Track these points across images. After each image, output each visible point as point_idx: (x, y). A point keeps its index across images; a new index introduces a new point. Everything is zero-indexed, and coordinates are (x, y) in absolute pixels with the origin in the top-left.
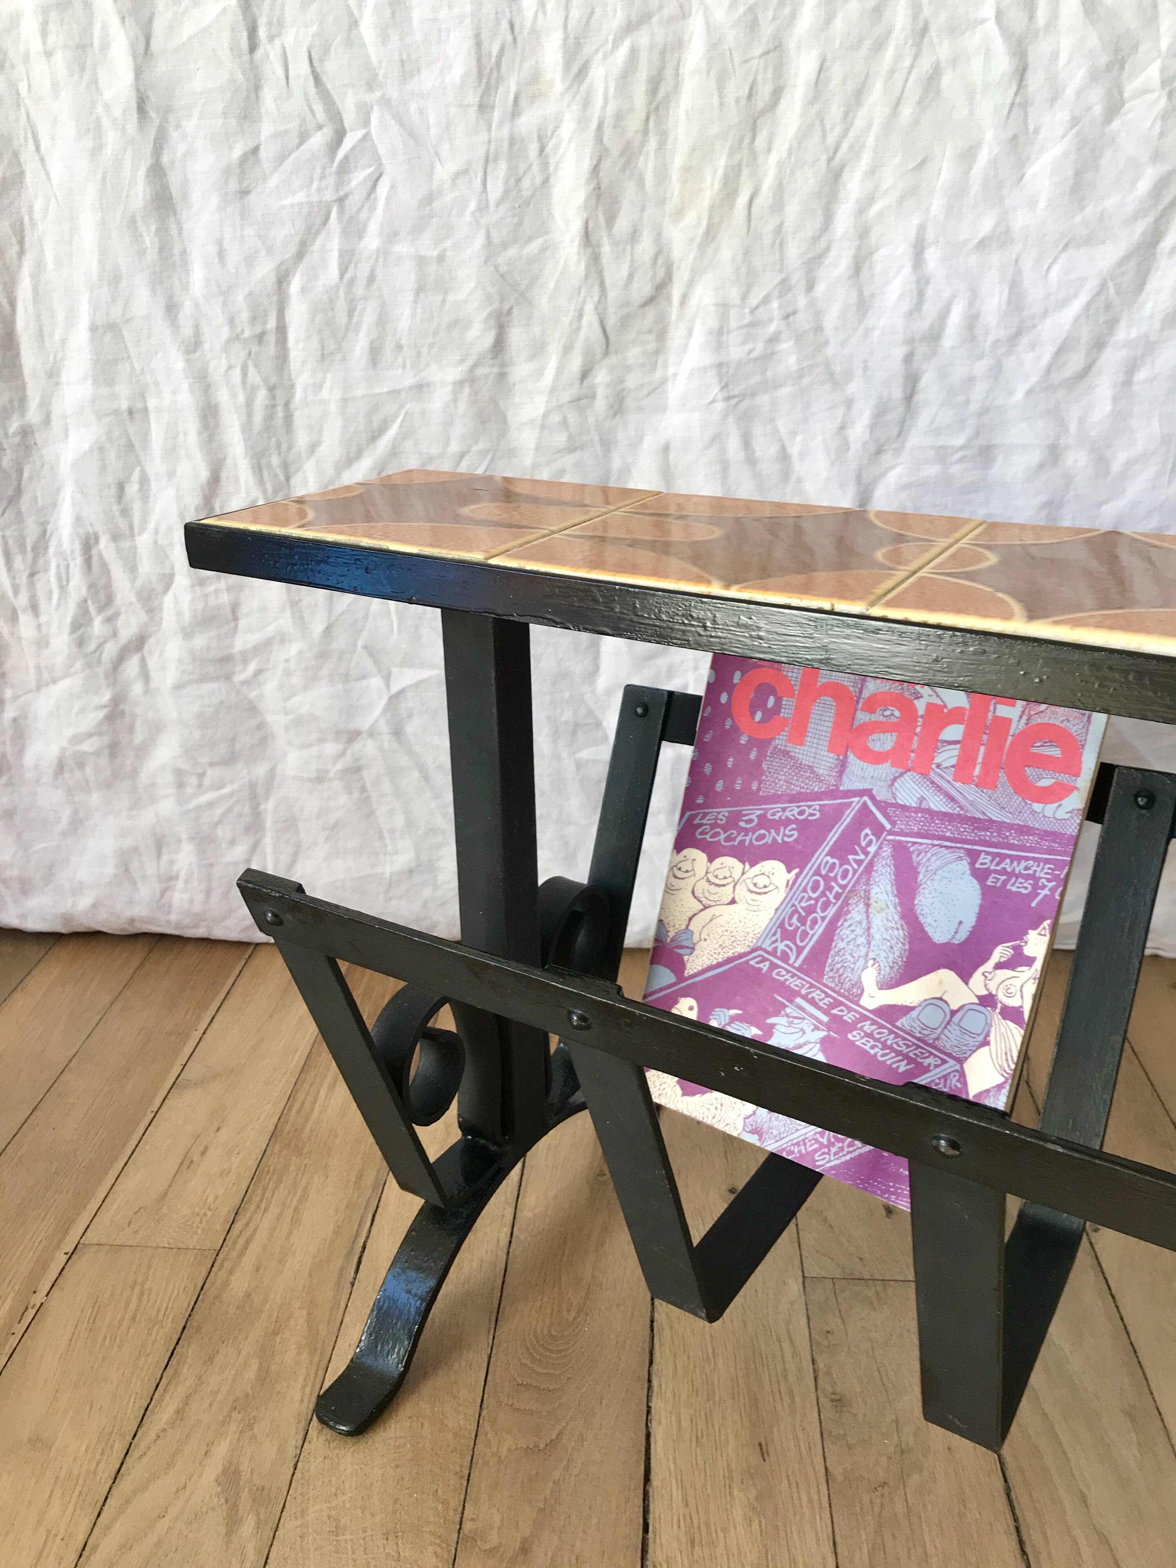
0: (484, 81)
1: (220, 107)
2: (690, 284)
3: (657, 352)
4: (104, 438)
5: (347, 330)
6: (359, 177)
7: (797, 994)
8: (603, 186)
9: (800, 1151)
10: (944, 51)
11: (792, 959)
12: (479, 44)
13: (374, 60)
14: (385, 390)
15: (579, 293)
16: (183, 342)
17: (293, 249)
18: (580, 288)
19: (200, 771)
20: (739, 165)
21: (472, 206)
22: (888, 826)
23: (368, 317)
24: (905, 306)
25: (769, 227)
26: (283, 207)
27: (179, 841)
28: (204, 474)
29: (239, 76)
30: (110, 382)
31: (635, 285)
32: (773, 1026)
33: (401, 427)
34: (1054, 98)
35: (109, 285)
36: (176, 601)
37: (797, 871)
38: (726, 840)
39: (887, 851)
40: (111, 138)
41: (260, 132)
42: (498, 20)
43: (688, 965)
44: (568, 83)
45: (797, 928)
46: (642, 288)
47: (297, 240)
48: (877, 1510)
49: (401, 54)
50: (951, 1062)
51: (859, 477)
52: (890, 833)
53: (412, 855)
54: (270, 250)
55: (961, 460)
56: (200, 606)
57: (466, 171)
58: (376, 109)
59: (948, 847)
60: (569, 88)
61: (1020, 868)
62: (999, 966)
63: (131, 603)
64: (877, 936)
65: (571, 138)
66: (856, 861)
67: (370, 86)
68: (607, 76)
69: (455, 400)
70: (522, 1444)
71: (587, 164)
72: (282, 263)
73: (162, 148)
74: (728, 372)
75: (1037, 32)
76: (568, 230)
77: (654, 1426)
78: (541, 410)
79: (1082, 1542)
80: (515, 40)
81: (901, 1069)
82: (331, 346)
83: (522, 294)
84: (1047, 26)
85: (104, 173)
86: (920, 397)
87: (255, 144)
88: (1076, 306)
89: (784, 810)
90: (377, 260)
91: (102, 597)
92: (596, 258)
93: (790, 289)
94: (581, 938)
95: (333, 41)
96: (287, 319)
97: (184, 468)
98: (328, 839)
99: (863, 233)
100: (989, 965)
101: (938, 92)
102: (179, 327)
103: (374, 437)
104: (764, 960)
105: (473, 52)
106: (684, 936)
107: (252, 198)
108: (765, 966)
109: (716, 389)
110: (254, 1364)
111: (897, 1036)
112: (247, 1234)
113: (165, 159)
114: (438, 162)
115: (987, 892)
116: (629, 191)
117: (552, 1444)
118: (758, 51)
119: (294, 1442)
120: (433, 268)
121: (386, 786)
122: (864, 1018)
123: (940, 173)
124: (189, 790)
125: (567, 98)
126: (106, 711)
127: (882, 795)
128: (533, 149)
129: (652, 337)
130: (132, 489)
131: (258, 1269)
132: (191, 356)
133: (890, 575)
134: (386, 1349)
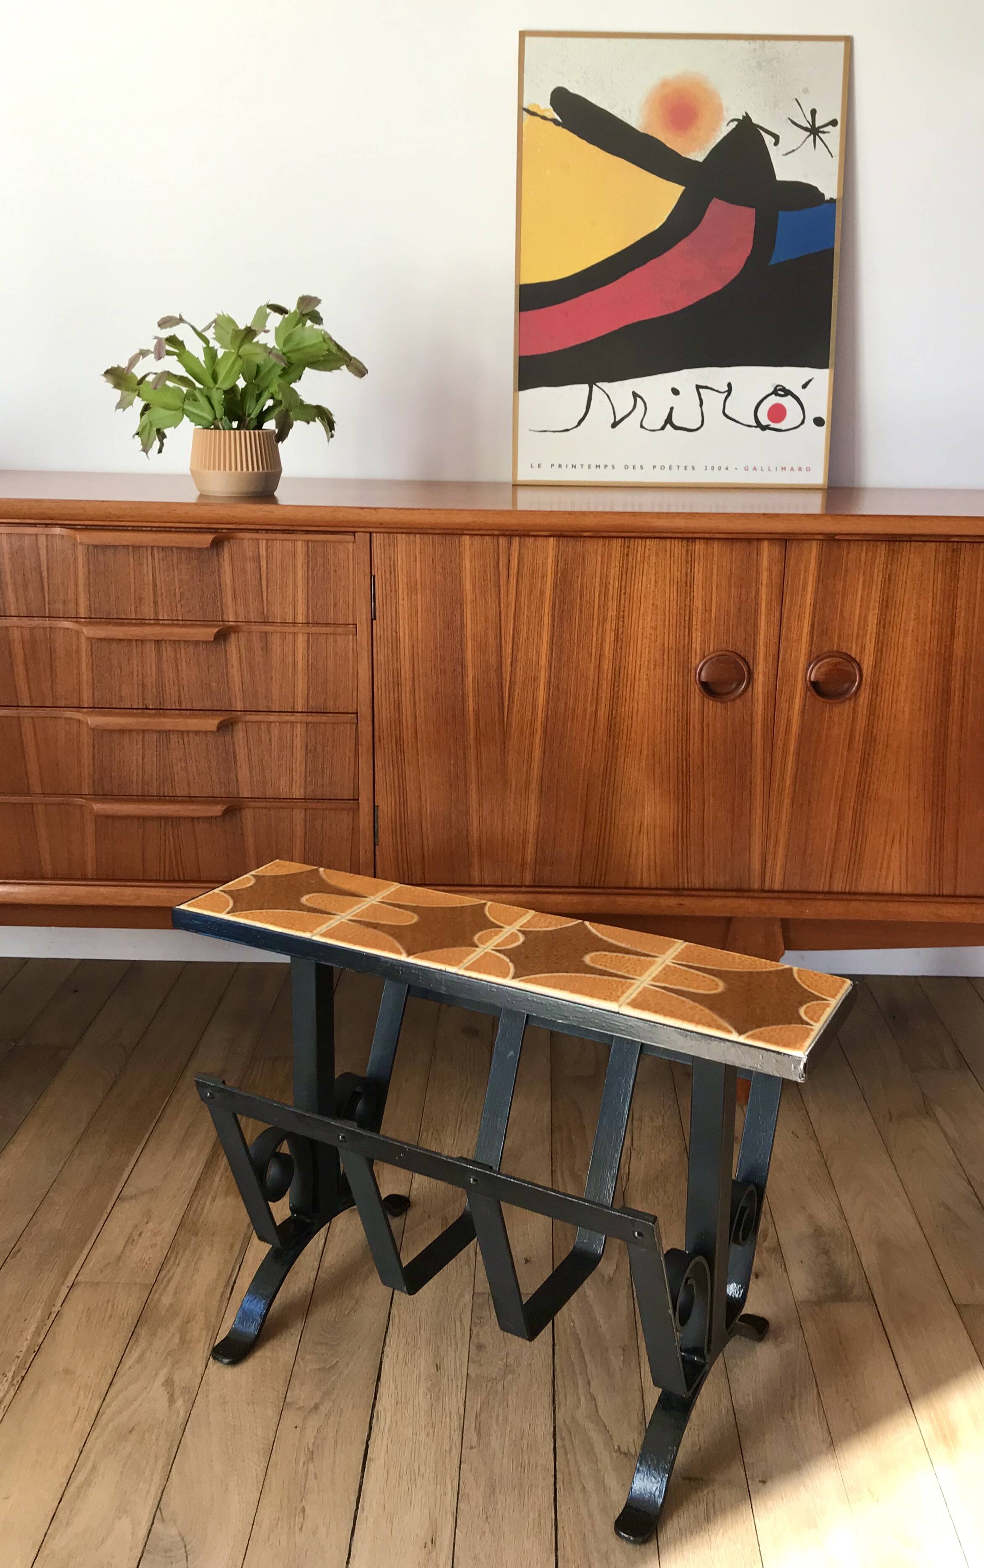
48: (488, 1388)
70: (318, 1367)
77: (385, 1360)
79: (583, 1399)
110: (178, 1336)
112: (168, 1276)
117: (332, 1367)
119: (200, 1369)
131: (176, 1292)
133: (475, 951)
134: (248, 1324)
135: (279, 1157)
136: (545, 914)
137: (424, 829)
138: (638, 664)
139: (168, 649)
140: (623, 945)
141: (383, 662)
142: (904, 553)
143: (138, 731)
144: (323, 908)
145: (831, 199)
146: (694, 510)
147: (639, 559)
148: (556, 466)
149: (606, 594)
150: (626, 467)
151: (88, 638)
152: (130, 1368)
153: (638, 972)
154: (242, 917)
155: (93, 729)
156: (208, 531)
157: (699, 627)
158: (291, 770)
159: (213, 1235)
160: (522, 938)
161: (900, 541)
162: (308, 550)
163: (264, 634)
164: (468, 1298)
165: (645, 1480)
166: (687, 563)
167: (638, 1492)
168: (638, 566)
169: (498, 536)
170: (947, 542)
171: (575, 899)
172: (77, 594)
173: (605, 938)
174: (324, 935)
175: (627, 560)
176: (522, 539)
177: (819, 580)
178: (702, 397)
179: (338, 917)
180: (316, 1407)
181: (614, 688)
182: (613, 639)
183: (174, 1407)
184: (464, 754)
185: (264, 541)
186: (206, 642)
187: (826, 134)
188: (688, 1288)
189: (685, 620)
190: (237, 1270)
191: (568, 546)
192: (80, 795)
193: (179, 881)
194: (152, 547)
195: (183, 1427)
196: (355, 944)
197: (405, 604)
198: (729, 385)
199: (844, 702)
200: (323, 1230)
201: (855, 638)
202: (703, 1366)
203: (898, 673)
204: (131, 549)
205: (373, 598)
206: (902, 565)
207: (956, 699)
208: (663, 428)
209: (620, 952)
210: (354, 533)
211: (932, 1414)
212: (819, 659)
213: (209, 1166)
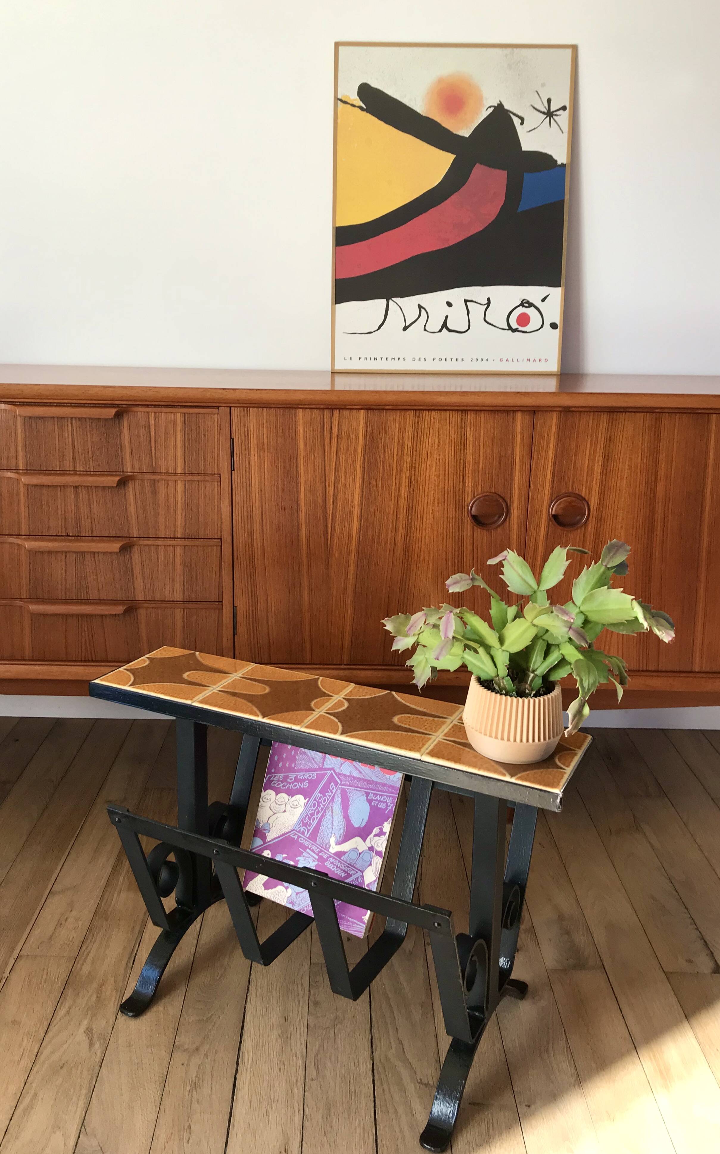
7: (307, 848)
9: (307, 910)
11: (306, 833)
22: (339, 782)
32: (298, 861)
37: (308, 799)
38: (283, 786)
39: (339, 792)
43: (268, 837)
45: (308, 822)
48: (323, 1035)
50: (359, 872)
52: (340, 785)
59: (359, 791)
61: (382, 799)
62: (375, 835)
64: (335, 825)
66: (329, 795)
70: (198, 1019)
77: (246, 1013)
79: (393, 1043)
81: (342, 876)
89: (304, 775)
94: (226, 826)
100: (372, 835)
104: (296, 834)
106: (266, 825)
108: (296, 837)
110: (95, 996)
111: (341, 863)
112: (87, 951)
115: (371, 807)
117: (209, 1019)
119: (112, 1021)
122: (330, 856)
127: (338, 770)
131: (93, 963)
133: (312, 713)
134: (147, 987)
135: (168, 864)
136: (362, 686)
137: (270, 623)
138: (426, 502)
139: (84, 492)
140: (421, 709)
141: (239, 501)
142: (620, 421)
143: (62, 552)
144: (200, 682)
145: (562, 164)
146: (464, 390)
147: (426, 426)
148: (363, 359)
149: (402, 451)
150: (414, 359)
151: (25, 485)
152: (60, 1019)
153: (434, 729)
154: (140, 688)
155: (29, 551)
156: (112, 406)
157: (470, 475)
158: (173, 580)
159: (119, 920)
160: (346, 704)
161: (617, 412)
162: (185, 419)
163: (153, 482)
164: (306, 966)
165: (442, 1105)
166: (461, 428)
167: (436, 1114)
168: (425, 431)
169: (323, 409)
170: (652, 412)
171: (380, 674)
172: (16, 451)
173: (408, 704)
174: (201, 702)
175: (418, 426)
176: (341, 411)
177: (558, 440)
178: (469, 308)
179: (211, 688)
180: (197, 1049)
181: (408, 520)
182: (407, 484)
183: (93, 1049)
184: (299, 568)
185: (153, 414)
186: (111, 487)
187: (558, 117)
188: (473, 963)
189: (460, 470)
190: (137, 946)
191: (374, 416)
192: (21, 599)
193: (92, 661)
194: (72, 418)
195: (100, 1064)
196: (224, 708)
197: (256, 460)
198: (489, 299)
199: (577, 529)
200: (199, 918)
201: (585, 483)
202: (483, 1020)
203: (616, 508)
204: (56, 419)
205: (232, 454)
206: (619, 429)
207: (659, 527)
208: (440, 331)
209: (419, 715)
210: (218, 407)
211: (652, 1056)
212: (558, 498)
213: (115, 869)
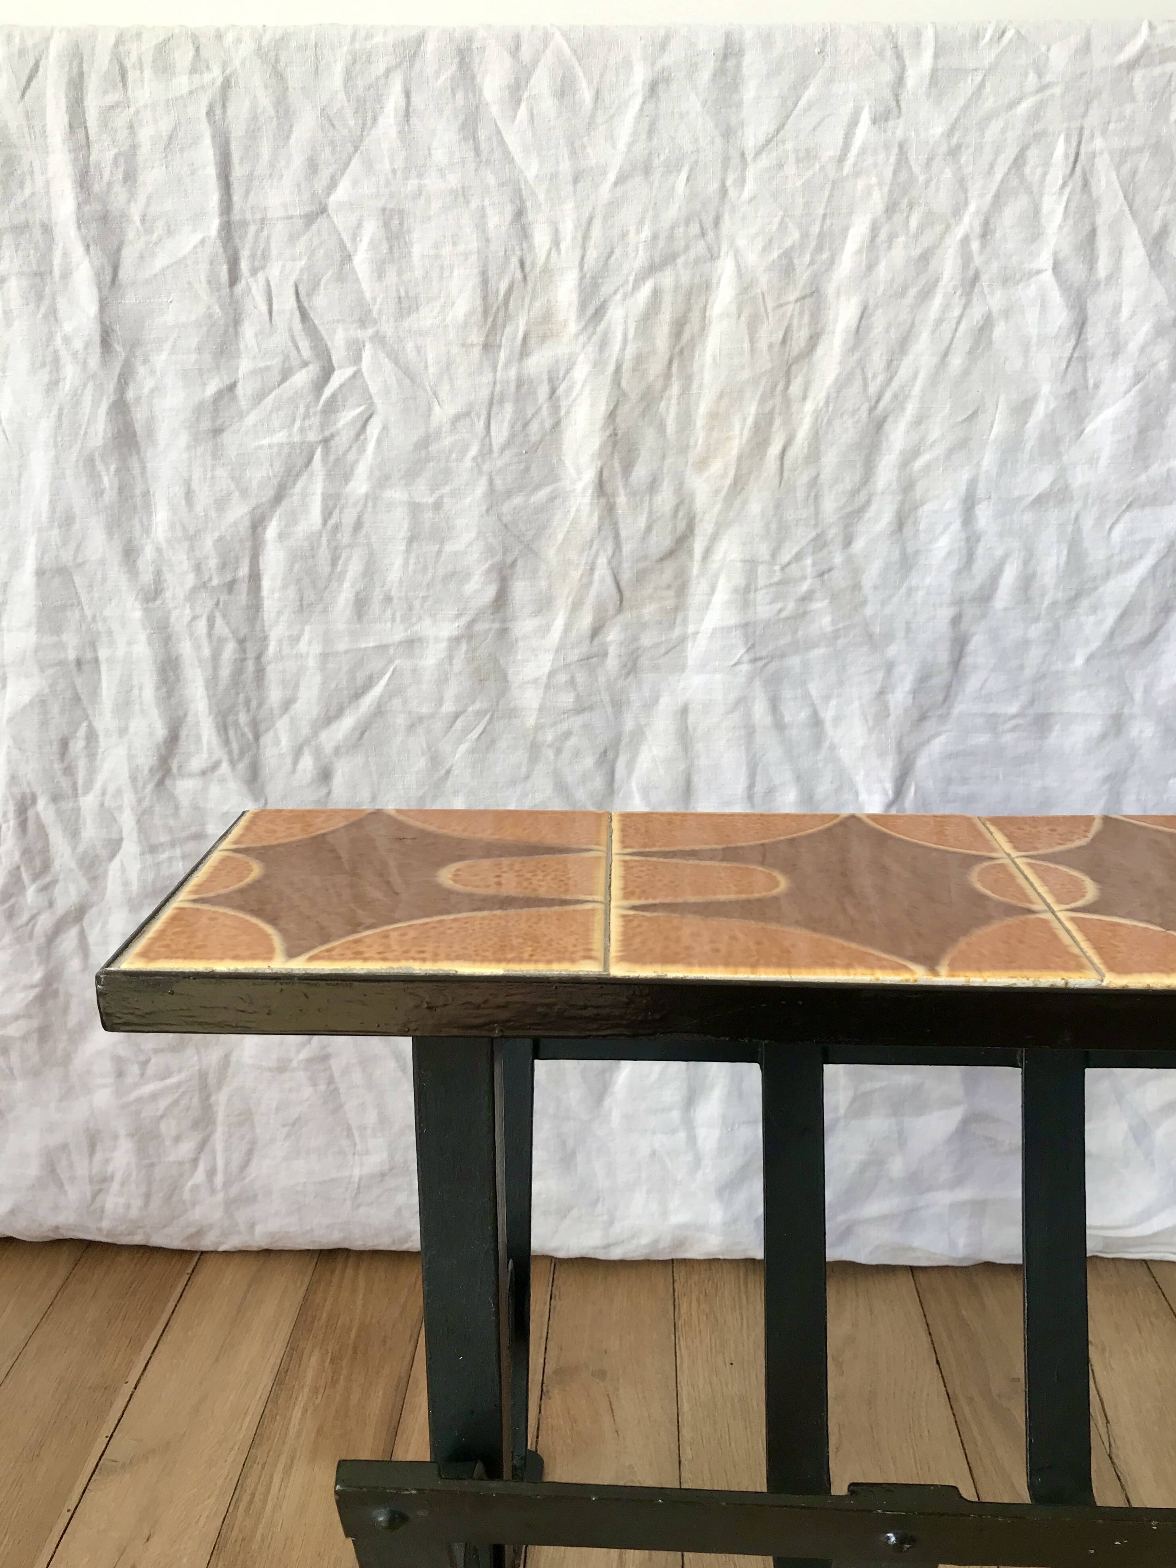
0: (490, 319)
1: (194, 342)
2: (714, 538)
3: (676, 609)
4: (47, 691)
5: (329, 580)
6: (348, 416)
8: (620, 432)
10: (996, 300)
12: (485, 281)
13: (368, 296)
14: (371, 645)
15: (591, 546)
16: (142, 589)
17: (270, 493)
18: (592, 541)
19: (142, 1058)
20: (771, 413)
21: (474, 451)
23: (354, 567)
24: (953, 566)
25: (804, 478)
26: (260, 447)
27: (116, 1137)
28: (161, 732)
29: (217, 309)
30: (57, 629)
31: (653, 538)
33: (388, 684)
34: (1116, 353)
35: (60, 527)
36: (123, 870)
40: (70, 372)
41: (237, 369)
42: (507, 258)
44: (583, 323)
46: (661, 541)
47: (275, 482)
49: (398, 291)
51: (899, 744)
53: (385, 1155)
54: (244, 493)
55: (1014, 729)
56: (151, 876)
57: (467, 414)
58: (368, 346)
60: (584, 328)
63: (71, 870)
65: (585, 381)
67: (363, 323)
68: (627, 316)
69: (450, 658)
71: (602, 409)
72: (257, 507)
73: (126, 383)
74: (754, 632)
75: (1098, 284)
76: (580, 479)
78: (546, 669)
80: (525, 278)
82: (310, 596)
83: (527, 546)
84: (1110, 278)
85: (61, 409)
86: (968, 660)
87: (233, 380)
88: (1141, 569)
90: (365, 505)
91: (38, 863)
92: (610, 509)
93: (825, 545)
95: (323, 275)
96: (261, 567)
97: (137, 725)
98: (288, 1136)
99: (907, 486)
101: (990, 343)
102: (137, 573)
103: (357, 696)
105: (479, 290)
107: (227, 438)
109: (742, 651)
113: (130, 395)
114: (436, 403)
116: (649, 438)
118: (792, 297)
120: (428, 515)
121: (357, 1077)
123: (992, 426)
124: (129, 1080)
125: (582, 339)
126: (36, 991)
128: (543, 391)
129: (671, 593)
130: (78, 745)
132: (150, 605)
